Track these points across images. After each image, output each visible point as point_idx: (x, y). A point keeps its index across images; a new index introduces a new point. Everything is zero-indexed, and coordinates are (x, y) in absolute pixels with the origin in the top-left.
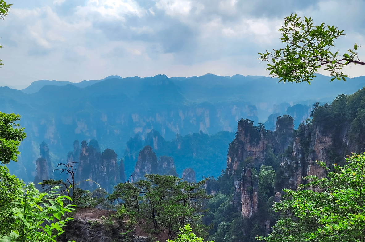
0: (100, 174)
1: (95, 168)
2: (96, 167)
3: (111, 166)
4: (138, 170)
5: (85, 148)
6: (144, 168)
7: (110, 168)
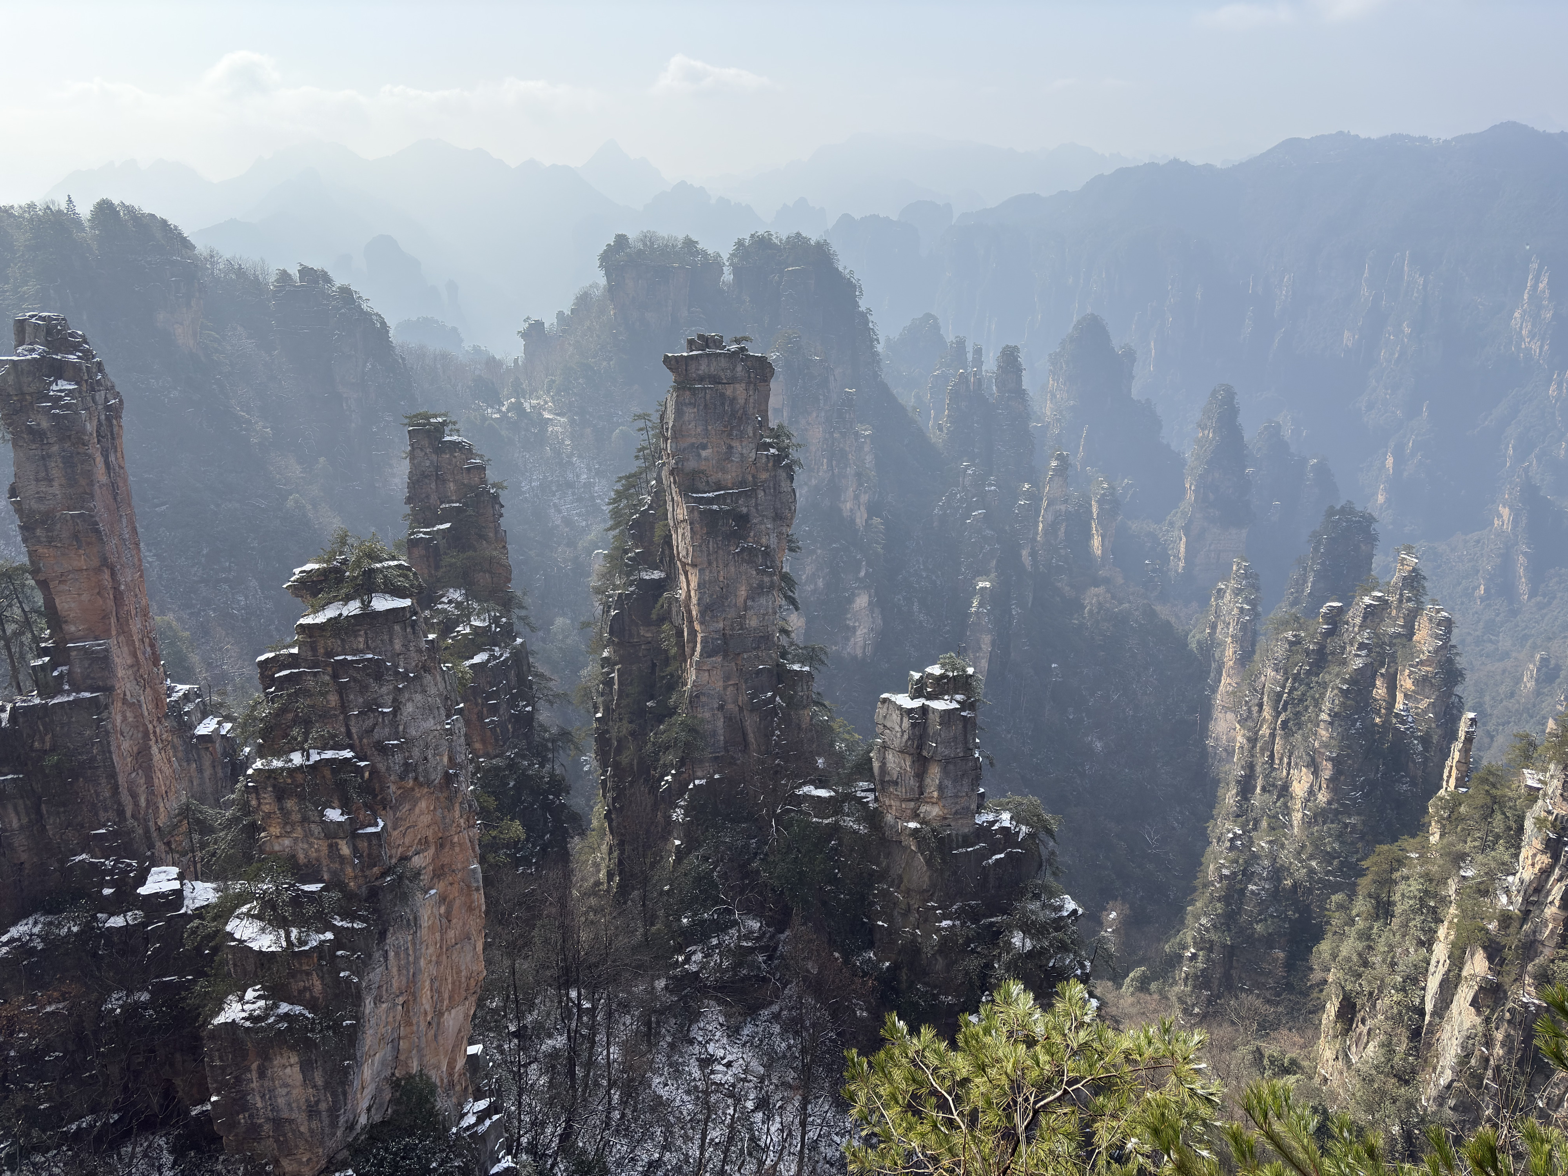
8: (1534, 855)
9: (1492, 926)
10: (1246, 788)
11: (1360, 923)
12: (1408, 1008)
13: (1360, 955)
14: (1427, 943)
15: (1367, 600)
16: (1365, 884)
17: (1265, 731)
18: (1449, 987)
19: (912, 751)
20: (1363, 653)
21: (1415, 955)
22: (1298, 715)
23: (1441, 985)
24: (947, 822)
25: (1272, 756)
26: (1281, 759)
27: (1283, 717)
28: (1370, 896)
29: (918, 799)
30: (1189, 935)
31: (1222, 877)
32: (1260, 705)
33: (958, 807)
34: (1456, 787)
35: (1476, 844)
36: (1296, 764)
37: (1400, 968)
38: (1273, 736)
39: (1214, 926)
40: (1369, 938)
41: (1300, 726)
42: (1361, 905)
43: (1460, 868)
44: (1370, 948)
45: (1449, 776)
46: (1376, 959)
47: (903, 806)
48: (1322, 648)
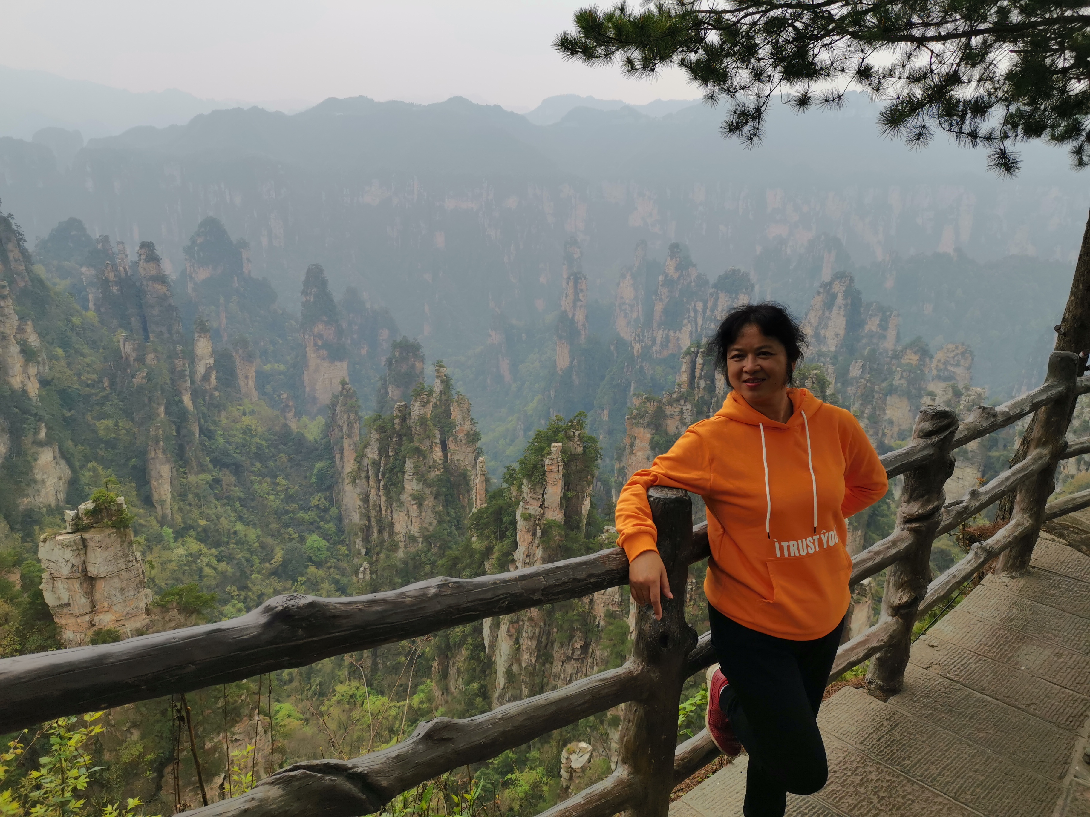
1: (696, 311)
2: (699, 309)
5: (674, 260)
6: (826, 327)
8: (524, 535)
10: (367, 534)
12: (474, 648)
17: (373, 493)
18: (493, 628)
19: (79, 575)
22: (391, 479)
23: (489, 628)
24: (121, 623)
25: (380, 510)
26: (386, 510)
27: (382, 483)
29: (91, 612)
32: (366, 478)
33: (128, 609)
34: (480, 505)
36: (394, 512)
38: (377, 496)
41: (394, 486)
45: (476, 499)
47: (79, 621)
48: (399, 432)
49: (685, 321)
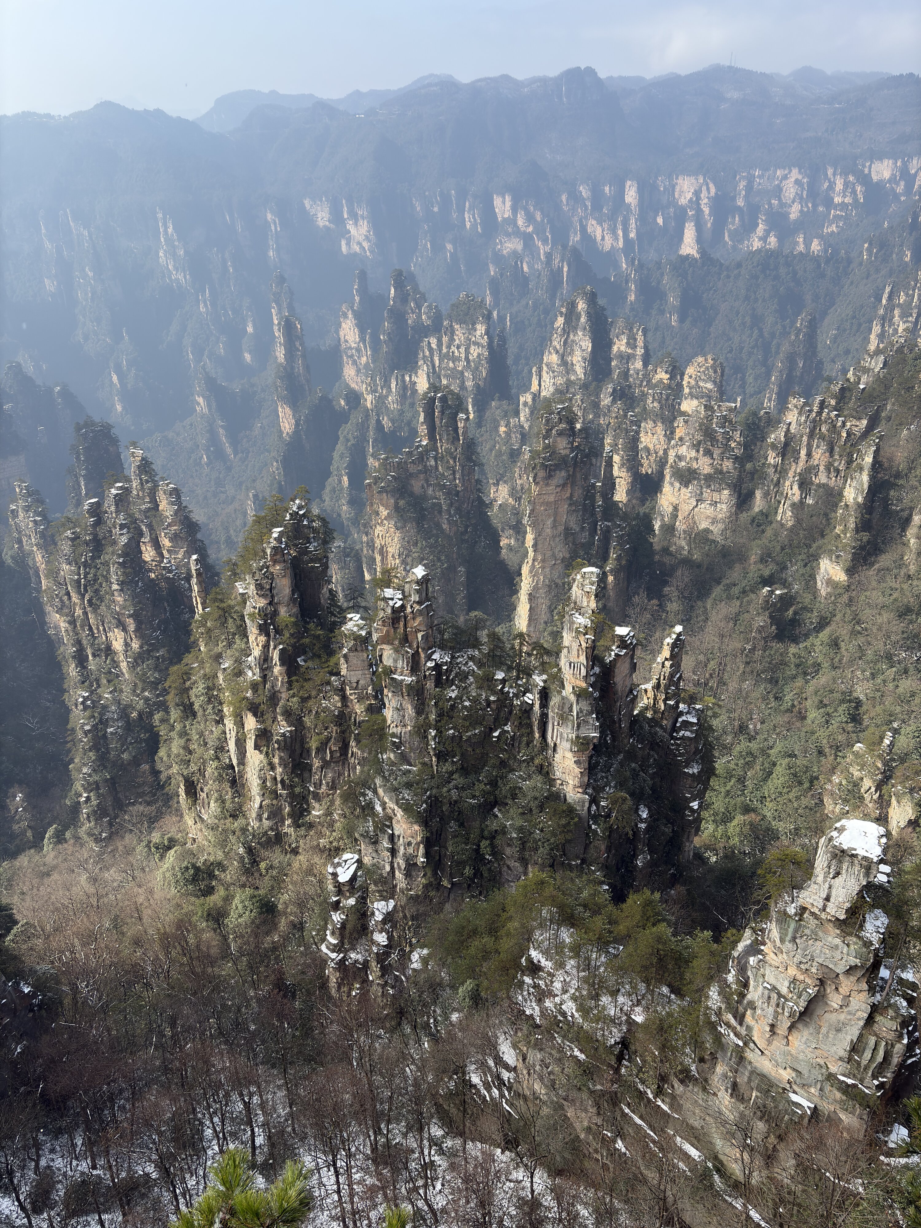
0: (451, 365)
2: (434, 346)
3: (476, 344)
4: (554, 358)
6: (572, 352)
7: (473, 347)
8: (256, 638)
9: (249, 694)
10: (81, 659)
11: (178, 727)
12: (223, 768)
13: (184, 748)
14: (220, 721)
15: (114, 491)
16: (171, 699)
17: (79, 612)
18: (240, 744)
20: (125, 531)
21: (216, 731)
22: (96, 591)
23: (236, 744)
25: (90, 629)
26: (98, 629)
27: (87, 597)
28: (178, 705)
30: (78, 786)
31: (86, 733)
32: (68, 594)
34: (203, 610)
35: (224, 644)
36: (109, 628)
37: (211, 743)
38: (85, 613)
39: (94, 770)
40: (186, 734)
41: (101, 599)
42: (175, 714)
43: (220, 663)
44: (188, 740)
45: (197, 603)
46: (193, 746)
48: (95, 536)
49: (421, 362)
